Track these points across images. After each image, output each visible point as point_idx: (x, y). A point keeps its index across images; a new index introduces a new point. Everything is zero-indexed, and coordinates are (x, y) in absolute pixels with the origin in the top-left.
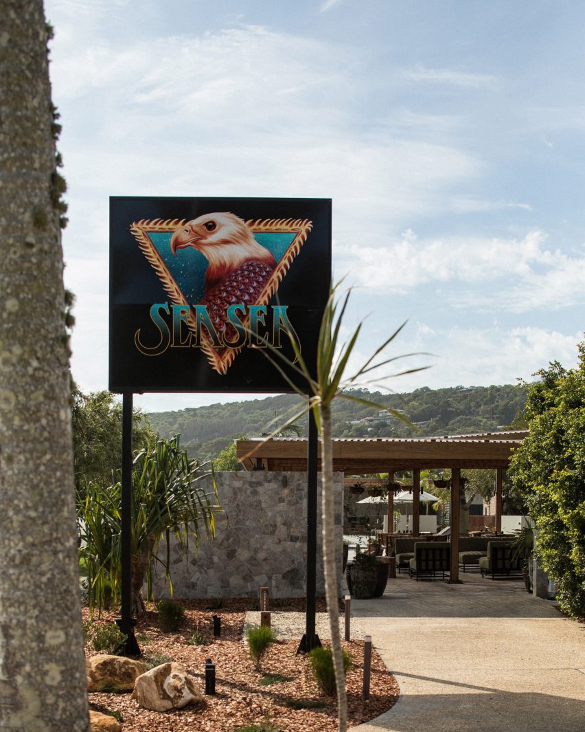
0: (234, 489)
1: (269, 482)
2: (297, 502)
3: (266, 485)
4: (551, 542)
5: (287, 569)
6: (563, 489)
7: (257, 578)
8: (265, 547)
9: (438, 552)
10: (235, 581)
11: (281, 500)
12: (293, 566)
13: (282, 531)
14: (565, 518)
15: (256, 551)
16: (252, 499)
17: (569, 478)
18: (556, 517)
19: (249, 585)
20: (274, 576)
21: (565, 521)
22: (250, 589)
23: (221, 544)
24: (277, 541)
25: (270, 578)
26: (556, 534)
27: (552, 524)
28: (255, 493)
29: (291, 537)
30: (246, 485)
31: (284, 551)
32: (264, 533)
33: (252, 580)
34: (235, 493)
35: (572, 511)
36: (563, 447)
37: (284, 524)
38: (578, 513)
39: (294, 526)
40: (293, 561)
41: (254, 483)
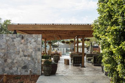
0: (7, 40)
1: (18, 37)
2: (26, 44)
3: (17, 38)
4: (108, 60)
5: (23, 66)
6: (113, 36)
7: (13, 68)
8: (16, 58)
9: (79, 58)
10: (7, 69)
11: (21, 43)
12: (25, 65)
13: (21, 53)
14: (114, 50)
15: (13, 60)
16: (13, 43)
17: (116, 30)
18: (110, 49)
19: (11, 70)
20: (19, 68)
21: (114, 52)
22: (11, 72)
23: (2, 57)
24: (20, 57)
25: (18, 68)
26: (110, 57)
27: (108, 52)
28: (13, 41)
29: (25, 55)
30: (11, 39)
31: (22, 60)
32: (16, 54)
33: (12, 69)
34: (7, 41)
35: (118, 46)
36: (112, 15)
37: (22, 51)
38: (122, 47)
39: (25, 52)
40: (25, 63)
41: (13, 38)
